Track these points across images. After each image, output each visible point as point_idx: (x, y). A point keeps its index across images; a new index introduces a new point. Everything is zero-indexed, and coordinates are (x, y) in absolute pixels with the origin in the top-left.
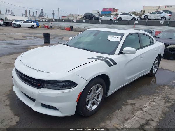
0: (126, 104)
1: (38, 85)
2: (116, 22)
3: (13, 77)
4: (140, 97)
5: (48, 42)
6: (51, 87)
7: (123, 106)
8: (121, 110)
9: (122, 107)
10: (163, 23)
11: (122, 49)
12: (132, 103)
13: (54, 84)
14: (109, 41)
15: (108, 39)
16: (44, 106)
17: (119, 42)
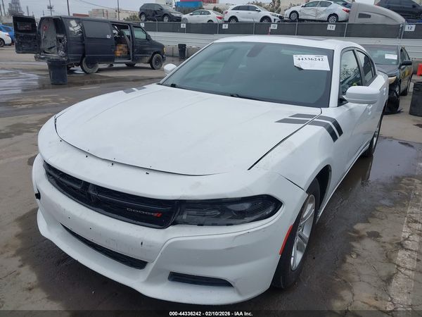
0: (357, 235)
1: (156, 215)
2: (224, 28)
3: (38, 196)
4: (378, 214)
5: (61, 82)
6: (202, 219)
7: (354, 244)
8: (358, 255)
9: (353, 247)
10: (334, 29)
11: (342, 91)
12: (369, 231)
13: (214, 209)
14: (300, 69)
15: (295, 65)
16: (177, 278)
17: (330, 74)
